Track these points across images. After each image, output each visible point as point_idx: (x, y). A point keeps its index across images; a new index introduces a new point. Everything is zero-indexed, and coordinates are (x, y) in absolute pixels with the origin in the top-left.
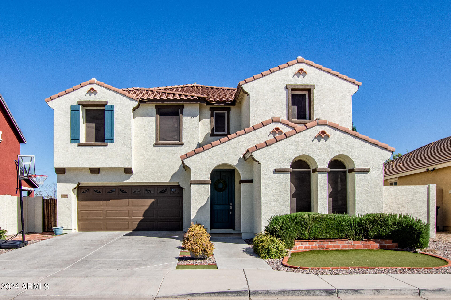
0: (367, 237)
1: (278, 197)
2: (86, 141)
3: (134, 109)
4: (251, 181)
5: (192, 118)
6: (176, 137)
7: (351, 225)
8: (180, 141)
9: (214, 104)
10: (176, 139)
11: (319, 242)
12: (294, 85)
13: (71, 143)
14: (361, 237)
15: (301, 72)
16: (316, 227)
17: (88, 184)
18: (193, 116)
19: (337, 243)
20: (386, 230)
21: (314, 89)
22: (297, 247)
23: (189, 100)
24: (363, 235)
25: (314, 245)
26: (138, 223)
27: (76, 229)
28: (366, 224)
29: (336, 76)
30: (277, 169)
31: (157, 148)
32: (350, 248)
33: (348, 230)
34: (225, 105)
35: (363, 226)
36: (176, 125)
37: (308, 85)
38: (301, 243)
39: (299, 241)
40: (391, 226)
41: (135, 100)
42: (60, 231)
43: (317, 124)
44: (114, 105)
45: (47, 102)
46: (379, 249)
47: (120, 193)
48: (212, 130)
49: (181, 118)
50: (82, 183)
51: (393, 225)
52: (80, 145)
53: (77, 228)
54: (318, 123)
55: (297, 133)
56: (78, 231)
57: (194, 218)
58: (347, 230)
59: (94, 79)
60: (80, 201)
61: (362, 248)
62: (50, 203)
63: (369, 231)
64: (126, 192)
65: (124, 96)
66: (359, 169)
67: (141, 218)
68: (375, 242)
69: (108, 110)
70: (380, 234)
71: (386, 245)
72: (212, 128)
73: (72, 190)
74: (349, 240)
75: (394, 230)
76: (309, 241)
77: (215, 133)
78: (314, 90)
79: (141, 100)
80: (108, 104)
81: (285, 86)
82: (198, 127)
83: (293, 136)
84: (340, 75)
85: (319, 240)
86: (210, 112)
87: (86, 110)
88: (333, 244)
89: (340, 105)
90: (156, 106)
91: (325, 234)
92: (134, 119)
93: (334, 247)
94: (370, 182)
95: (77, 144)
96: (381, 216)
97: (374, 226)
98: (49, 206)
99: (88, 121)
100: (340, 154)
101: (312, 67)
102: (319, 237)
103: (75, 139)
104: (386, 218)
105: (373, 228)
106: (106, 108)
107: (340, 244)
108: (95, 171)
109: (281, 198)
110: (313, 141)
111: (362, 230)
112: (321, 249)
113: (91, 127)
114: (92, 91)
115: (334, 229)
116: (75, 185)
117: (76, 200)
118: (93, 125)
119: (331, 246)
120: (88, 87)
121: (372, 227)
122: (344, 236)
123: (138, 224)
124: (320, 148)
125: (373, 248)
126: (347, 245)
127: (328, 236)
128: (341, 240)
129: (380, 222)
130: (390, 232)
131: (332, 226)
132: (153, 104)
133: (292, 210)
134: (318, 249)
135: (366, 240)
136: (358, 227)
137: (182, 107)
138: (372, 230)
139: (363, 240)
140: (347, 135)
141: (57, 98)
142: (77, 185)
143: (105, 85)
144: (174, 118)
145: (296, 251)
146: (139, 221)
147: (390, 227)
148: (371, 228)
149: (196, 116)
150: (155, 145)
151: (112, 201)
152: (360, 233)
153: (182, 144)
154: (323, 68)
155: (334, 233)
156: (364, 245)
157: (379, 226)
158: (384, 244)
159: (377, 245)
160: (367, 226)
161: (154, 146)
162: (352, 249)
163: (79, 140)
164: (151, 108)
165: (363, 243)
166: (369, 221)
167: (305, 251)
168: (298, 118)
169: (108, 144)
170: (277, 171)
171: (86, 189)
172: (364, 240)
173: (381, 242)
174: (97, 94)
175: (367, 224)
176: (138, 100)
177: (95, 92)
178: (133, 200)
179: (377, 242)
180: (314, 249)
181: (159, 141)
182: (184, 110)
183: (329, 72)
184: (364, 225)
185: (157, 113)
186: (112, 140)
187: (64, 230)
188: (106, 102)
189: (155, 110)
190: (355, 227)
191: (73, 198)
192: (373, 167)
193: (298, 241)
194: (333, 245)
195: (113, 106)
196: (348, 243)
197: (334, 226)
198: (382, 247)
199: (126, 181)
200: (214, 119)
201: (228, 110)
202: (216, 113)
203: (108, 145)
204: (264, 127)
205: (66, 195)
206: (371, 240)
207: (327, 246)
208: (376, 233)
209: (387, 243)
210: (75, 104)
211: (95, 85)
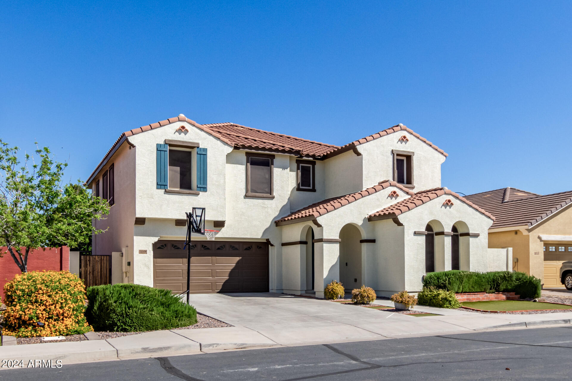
0: (498, 291)
3: (228, 155)
4: (373, 241)
6: (267, 190)
8: (271, 194)
9: (304, 157)
10: (266, 191)
12: (399, 151)
13: (157, 188)
14: (494, 290)
15: (404, 139)
16: (467, 282)
18: (284, 168)
19: (478, 296)
20: (511, 285)
23: (284, 151)
24: (496, 289)
25: (464, 298)
26: (222, 283)
28: (498, 280)
30: (417, 231)
31: (247, 200)
33: (486, 285)
34: (313, 159)
35: (496, 282)
36: (267, 176)
37: (409, 152)
41: (230, 146)
44: (207, 149)
46: (506, 300)
47: (202, 249)
48: (298, 185)
49: (272, 169)
50: (163, 237)
51: (516, 280)
52: (168, 192)
54: (445, 193)
55: (430, 200)
57: (327, 276)
59: (182, 116)
60: (155, 258)
61: (494, 300)
62: (89, 261)
63: (500, 285)
64: (208, 249)
65: (218, 139)
66: (473, 234)
67: (227, 278)
69: (199, 154)
70: (507, 288)
71: (511, 297)
72: (298, 183)
73: (152, 245)
74: (487, 293)
75: (517, 285)
77: (301, 187)
78: (414, 156)
79: (236, 145)
80: (200, 147)
81: (391, 151)
82: (288, 180)
86: (296, 164)
87: (170, 151)
90: (247, 154)
91: (471, 288)
93: (477, 299)
94: (479, 245)
95: (164, 190)
96: (508, 273)
97: (503, 281)
98: (87, 265)
99: (171, 163)
100: (459, 220)
102: (468, 291)
103: (160, 185)
104: (511, 276)
105: (503, 283)
106: (196, 150)
107: (480, 296)
109: (419, 258)
110: (442, 208)
111: (495, 285)
113: (175, 171)
114: (182, 130)
115: (477, 284)
116: (156, 240)
118: (178, 169)
119: (475, 298)
120: (178, 125)
122: (483, 290)
123: (223, 285)
124: (446, 214)
125: (502, 299)
127: (474, 291)
128: (481, 293)
129: (508, 278)
130: (514, 286)
132: (245, 151)
134: (467, 301)
135: (497, 293)
137: (273, 157)
138: (502, 285)
139: (495, 294)
140: (465, 204)
141: (140, 134)
142: (158, 239)
143: (197, 124)
144: (266, 169)
146: (224, 281)
147: (514, 283)
148: (501, 283)
149: (287, 169)
150: (245, 196)
152: (494, 288)
153: (273, 198)
155: (477, 287)
156: (495, 297)
157: (507, 282)
158: (509, 296)
159: (504, 297)
161: (244, 198)
162: (488, 300)
163: (166, 185)
164: (242, 155)
166: (500, 278)
170: (416, 233)
171: (164, 244)
173: (507, 294)
174: (188, 134)
176: (233, 145)
177: (186, 132)
178: (217, 257)
179: (504, 295)
181: (250, 194)
182: (275, 161)
183: (425, 142)
185: (247, 162)
186: (204, 189)
188: (198, 144)
189: (244, 158)
190: (491, 282)
192: (482, 233)
195: (205, 150)
196: (485, 296)
198: (508, 299)
200: (300, 173)
201: (313, 163)
202: (302, 166)
203: (200, 194)
204: (384, 190)
205: (145, 250)
206: (501, 293)
207: (472, 298)
208: (504, 287)
209: (511, 295)
210: (162, 143)
211: (185, 122)
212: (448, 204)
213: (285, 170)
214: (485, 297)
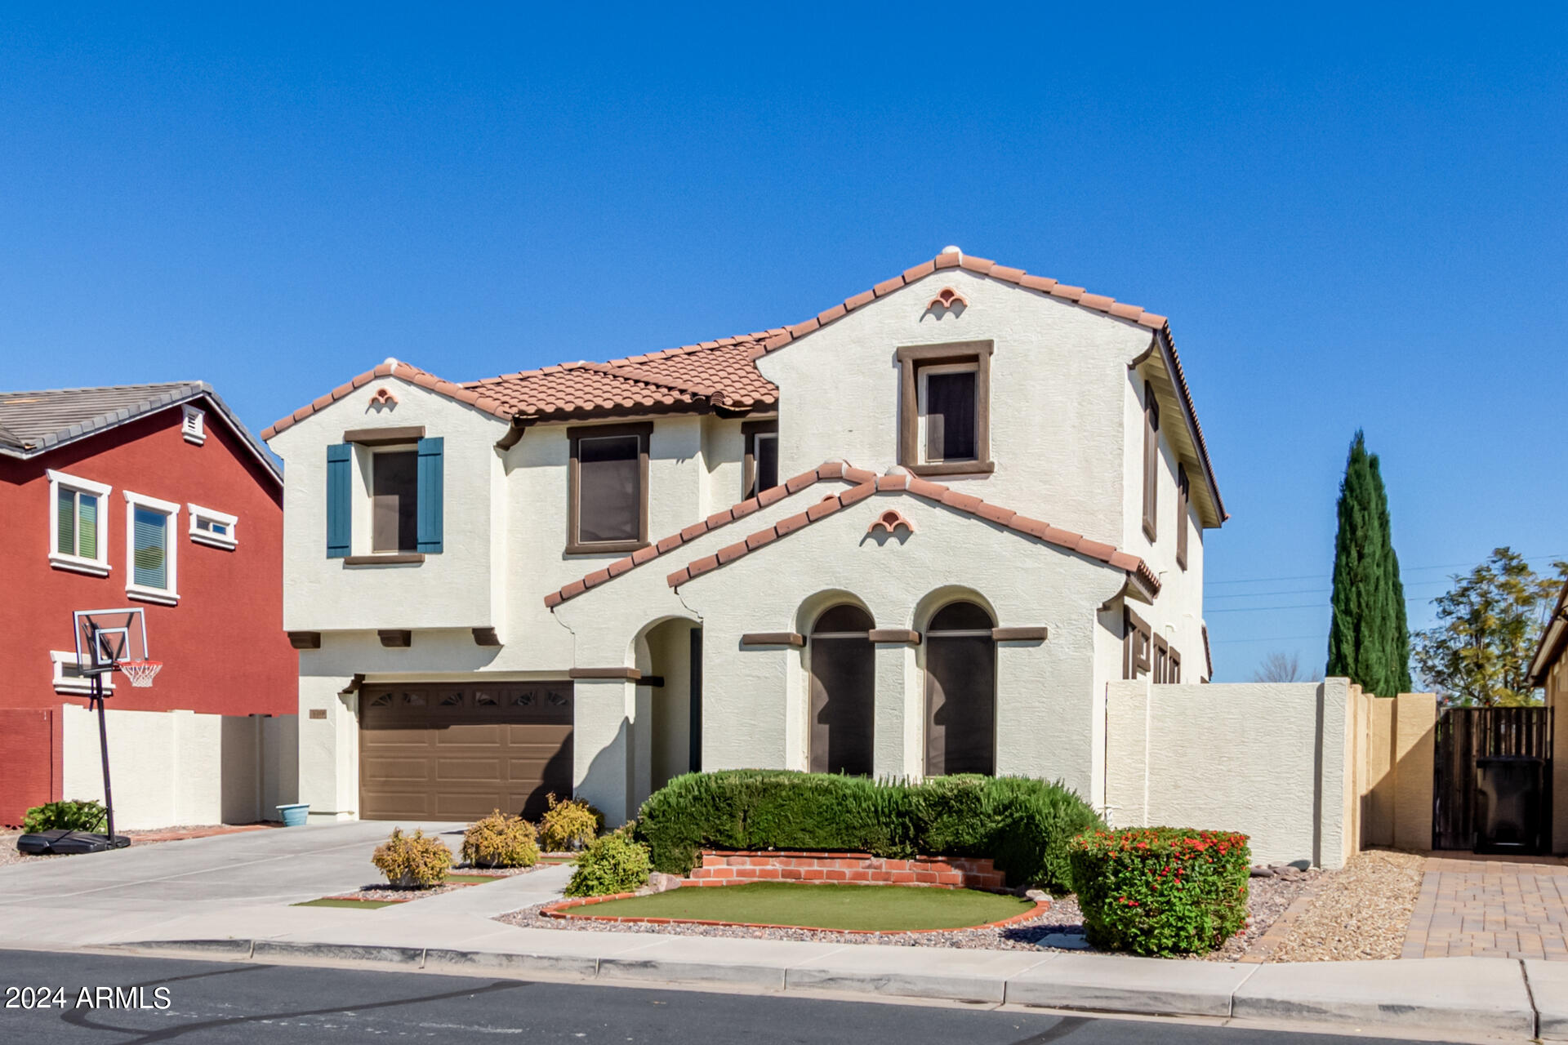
0: (927, 852)
1: (753, 722)
2: (375, 548)
3: (504, 446)
5: (678, 461)
6: (628, 528)
7: (876, 811)
8: (638, 538)
9: (748, 412)
10: (624, 531)
11: (785, 859)
12: (924, 347)
13: (329, 557)
14: (906, 848)
15: (948, 303)
16: (767, 812)
17: (386, 677)
18: (683, 456)
19: (837, 865)
20: (974, 829)
21: (991, 353)
22: (709, 871)
24: (914, 843)
25: (769, 867)
26: (527, 797)
27: (353, 813)
28: (918, 808)
29: (1070, 302)
30: (747, 635)
31: (573, 563)
32: (877, 880)
33: (868, 825)
35: (911, 815)
36: (629, 488)
37: (967, 344)
38: (725, 859)
39: (719, 853)
40: (989, 816)
41: (500, 418)
42: (298, 815)
43: (875, 491)
44: (443, 438)
45: (265, 441)
46: (963, 888)
47: (477, 704)
49: (642, 465)
50: (369, 676)
51: (995, 813)
52: (353, 563)
53: (356, 808)
54: (877, 488)
55: (811, 522)
56: (362, 817)
57: (583, 783)
58: (864, 826)
59: (392, 363)
60: (367, 729)
61: (911, 884)
63: (927, 830)
65: (470, 406)
66: (1007, 631)
68: (952, 866)
69: (426, 455)
70: (960, 841)
71: (979, 877)
72: (748, 492)
73: (337, 695)
74: (877, 855)
75: (996, 830)
76: (753, 854)
78: (991, 358)
79: (518, 416)
80: (428, 435)
81: (893, 353)
82: (697, 490)
83: (801, 532)
84: (1086, 297)
85: (783, 853)
86: (741, 437)
87: (376, 456)
88: (825, 866)
89: (1084, 403)
90: (572, 433)
91: (799, 835)
92: (507, 474)
93: (830, 875)
94: (1048, 674)
95: (342, 560)
97: (940, 814)
99: (380, 487)
100: (947, 584)
101: (988, 281)
102: (782, 845)
103: (338, 545)
104: (971, 792)
105: (939, 821)
106: (419, 447)
107: (845, 867)
108: (398, 638)
109: (762, 724)
110: (864, 545)
111: (910, 827)
112: (789, 880)
113: (389, 507)
114: (384, 400)
115: (827, 820)
116: (346, 682)
117: (356, 725)
118: (394, 500)
119: (821, 872)
120: (374, 389)
121: (936, 819)
122: (857, 844)
124: (882, 566)
125: (947, 884)
126: (867, 870)
127: (813, 845)
128: (849, 855)
129: (956, 802)
130: (986, 836)
131: (821, 813)
132: (563, 427)
133: (815, 763)
134: (781, 879)
135: (924, 857)
136: (897, 819)
137: (648, 427)
138: (937, 829)
139: (915, 859)
141: (293, 428)
142: (350, 682)
143: (419, 378)
144: (624, 466)
145: (704, 882)
147: (987, 821)
148: (933, 822)
149: (693, 457)
150: (567, 553)
151: (454, 729)
152: (904, 838)
154: (1027, 279)
155: (827, 832)
156: (918, 874)
158: (975, 873)
159: (957, 874)
160: (920, 815)
161: (564, 559)
162: (881, 883)
163: (347, 547)
164: (557, 438)
165: (915, 866)
166: (925, 800)
167: (737, 883)
168: (948, 455)
169: (428, 557)
170: (745, 643)
171: (383, 694)
172: (918, 857)
173: (967, 864)
174: (396, 408)
175: (921, 808)
176: (510, 417)
177: (391, 403)
178: (513, 726)
179: (957, 867)
180: (769, 879)
181: (579, 543)
182: (655, 439)
183: (1047, 293)
184: (912, 812)
185: (573, 454)
186: (436, 546)
187: (310, 813)
188: (421, 429)
189: (565, 444)
190: (889, 816)
191: (345, 720)
192: (1059, 625)
193: (714, 852)
194: (828, 871)
195: (439, 442)
196: (869, 867)
197: (826, 812)
198: (972, 884)
199: (482, 669)
200: (755, 463)
202: (762, 441)
203: (426, 560)
204: (794, 497)
205: (321, 711)
206: (940, 858)
207: (807, 872)
208: (949, 839)
209: (981, 869)
210: (340, 441)
211: (392, 379)
212: (891, 528)
213: (687, 461)
214: (871, 871)
